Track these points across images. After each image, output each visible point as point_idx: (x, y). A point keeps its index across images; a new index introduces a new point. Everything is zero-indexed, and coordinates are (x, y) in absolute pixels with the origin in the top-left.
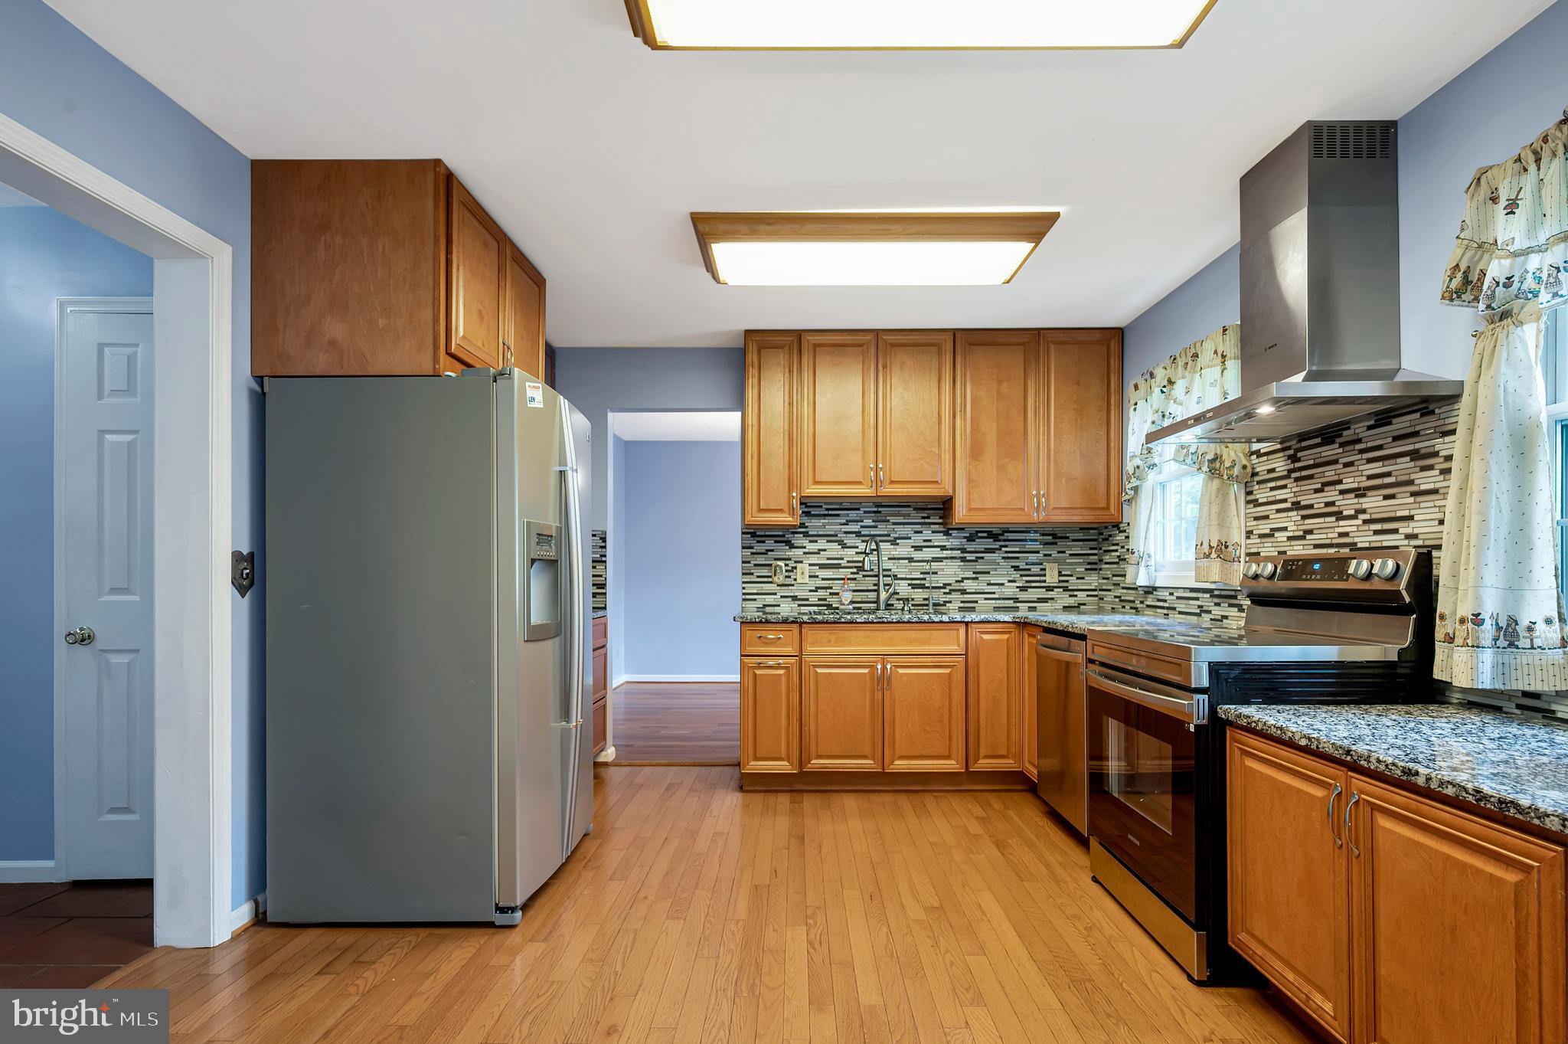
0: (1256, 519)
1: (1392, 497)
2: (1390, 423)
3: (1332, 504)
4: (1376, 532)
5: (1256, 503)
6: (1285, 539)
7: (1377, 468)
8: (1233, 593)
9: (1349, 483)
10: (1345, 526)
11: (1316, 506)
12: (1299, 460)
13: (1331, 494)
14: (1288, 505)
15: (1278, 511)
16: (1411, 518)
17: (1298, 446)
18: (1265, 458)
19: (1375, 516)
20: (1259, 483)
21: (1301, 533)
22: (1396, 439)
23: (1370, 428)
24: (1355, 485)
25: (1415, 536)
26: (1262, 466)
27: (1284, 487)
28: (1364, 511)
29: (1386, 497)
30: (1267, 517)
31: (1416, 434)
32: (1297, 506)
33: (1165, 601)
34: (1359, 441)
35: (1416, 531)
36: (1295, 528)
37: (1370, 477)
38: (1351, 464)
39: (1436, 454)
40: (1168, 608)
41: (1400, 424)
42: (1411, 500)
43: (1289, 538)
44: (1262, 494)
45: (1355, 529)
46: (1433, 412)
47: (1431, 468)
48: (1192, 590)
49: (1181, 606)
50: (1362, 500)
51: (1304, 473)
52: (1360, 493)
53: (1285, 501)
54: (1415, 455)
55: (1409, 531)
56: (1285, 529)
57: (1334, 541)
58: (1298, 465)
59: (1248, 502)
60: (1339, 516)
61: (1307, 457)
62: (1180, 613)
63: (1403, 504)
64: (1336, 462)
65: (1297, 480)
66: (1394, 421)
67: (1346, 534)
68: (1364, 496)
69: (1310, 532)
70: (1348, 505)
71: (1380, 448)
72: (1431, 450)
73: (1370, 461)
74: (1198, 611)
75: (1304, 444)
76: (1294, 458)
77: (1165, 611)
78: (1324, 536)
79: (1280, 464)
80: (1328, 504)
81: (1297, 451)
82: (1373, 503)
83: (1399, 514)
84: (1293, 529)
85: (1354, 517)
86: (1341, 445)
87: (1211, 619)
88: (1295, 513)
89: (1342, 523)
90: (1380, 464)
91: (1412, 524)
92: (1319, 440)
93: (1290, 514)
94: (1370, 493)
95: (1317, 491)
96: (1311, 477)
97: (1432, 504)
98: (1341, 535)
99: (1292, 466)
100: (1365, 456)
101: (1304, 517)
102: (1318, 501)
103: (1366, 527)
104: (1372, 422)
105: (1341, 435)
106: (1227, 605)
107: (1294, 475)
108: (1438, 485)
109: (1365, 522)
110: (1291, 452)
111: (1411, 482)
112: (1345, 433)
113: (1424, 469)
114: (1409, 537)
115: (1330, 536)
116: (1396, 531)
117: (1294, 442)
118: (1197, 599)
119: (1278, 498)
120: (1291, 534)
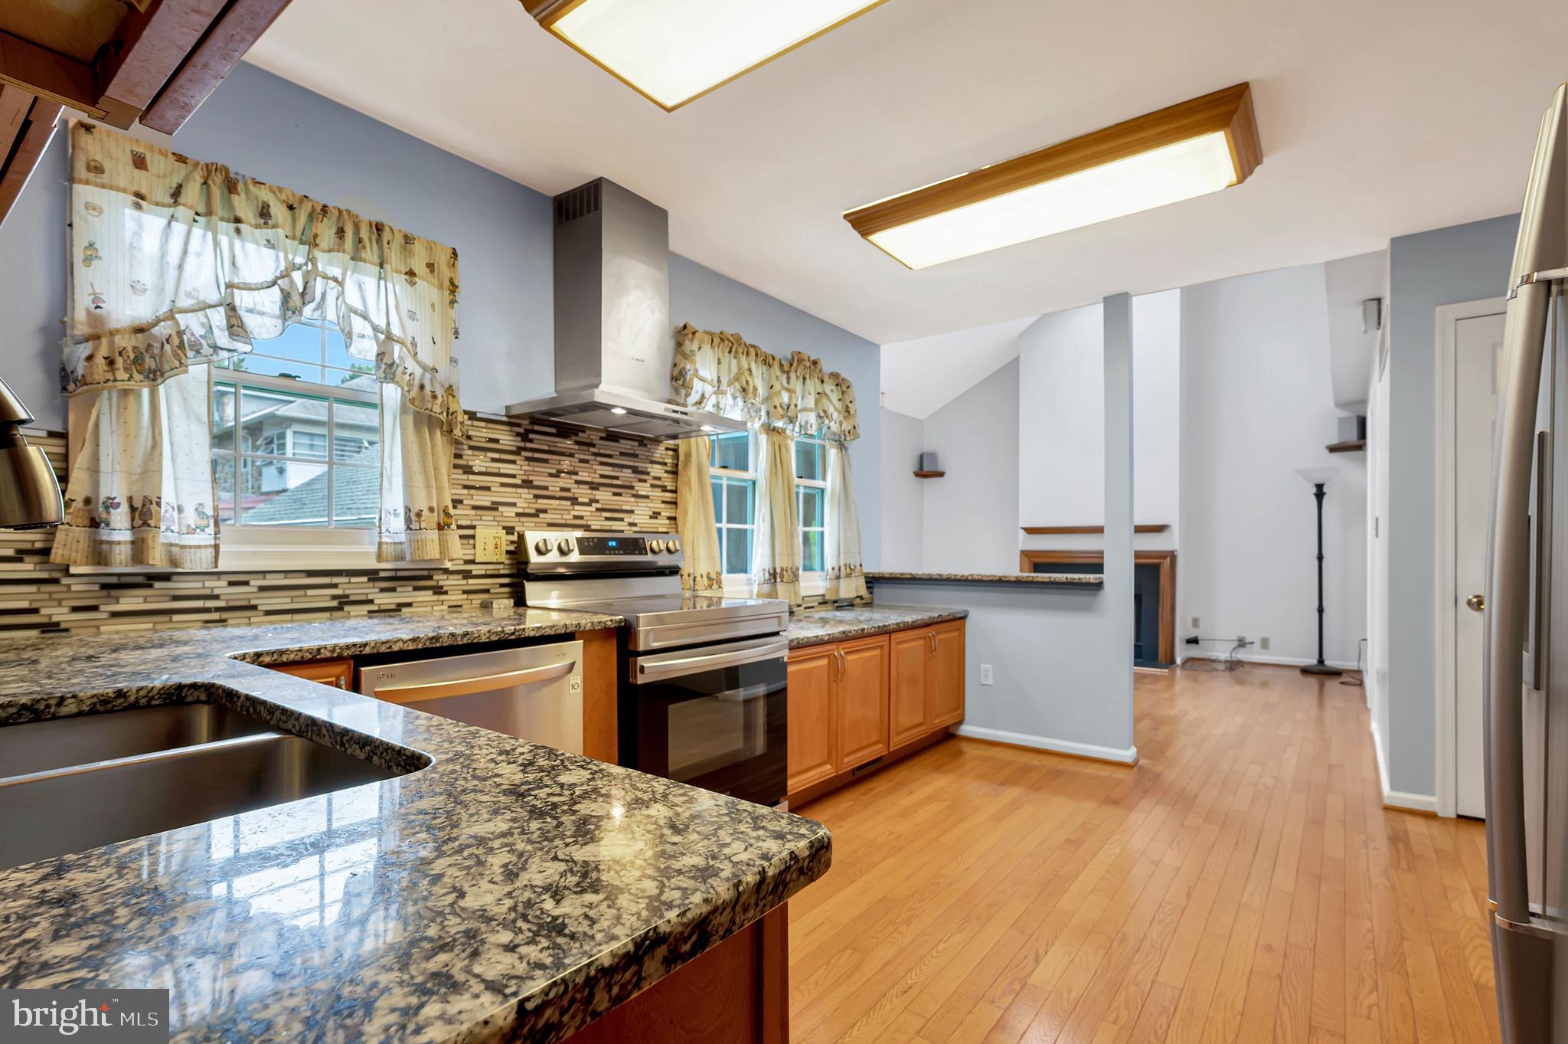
0: (465, 487)
1: (619, 494)
2: (618, 441)
3: (568, 490)
4: (607, 519)
5: (468, 470)
6: (514, 515)
7: (607, 471)
8: (425, 573)
9: (584, 476)
10: (579, 510)
11: (550, 488)
12: (531, 441)
13: (565, 481)
14: (518, 481)
15: (503, 485)
16: (632, 512)
17: (530, 427)
18: (483, 424)
19: (605, 506)
20: (471, 448)
21: (533, 511)
22: (622, 454)
23: (602, 438)
24: (589, 479)
25: (635, 525)
26: (481, 433)
27: (514, 462)
28: (597, 501)
29: (615, 494)
30: (488, 489)
31: (636, 456)
32: (527, 484)
33: (217, 597)
34: (593, 445)
35: (635, 521)
36: (526, 505)
37: (602, 476)
38: (586, 461)
39: (648, 473)
40: (218, 609)
41: (626, 445)
42: (633, 499)
43: (518, 515)
44: (479, 462)
45: (589, 514)
46: (645, 445)
47: (645, 481)
48: (310, 573)
49: (281, 601)
50: (595, 492)
51: (537, 455)
52: (594, 486)
53: (514, 476)
54: (635, 470)
55: (631, 520)
56: (514, 505)
57: (569, 522)
58: (529, 445)
59: (456, 466)
60: (574, 501)
61: (540, 442)
62: (268, 613)
63: (626, 501)
64: (571, 455)
65: (527, 459)
66: (621, 441)
67: (581, 518)
68: (597, 489)
69: (545, 511)
70: (583, 494)
71: (610, 456)
72: (644, 470)
73: (602, 464)
74: (335, 603)
75: (536, 428)
76: (524, 437)
77: (216, 616)
78: (560, 517)
79: (507, 439)
80: (563, 489)
81: (528, 431)
82: (604, 496)
83: (624, 508)
84: (522, 505)
85: (589, 504)
86: (578, 443)
87: (370, 612)
88: (526, 491)
89: (577, 507)
90: (610, 468)
91: (633, 516)
92: (553, 430)
93: (520, 490)
94: (601, 488)
95: (551, 475)
96: (546, 461)
97: (645, 505)
98: (576, 517)
99: (522, 444)
100: (599, 459)
101: (536, 497)
102: (555, 485)
103: (598, 514)
104: (604, 435)
105: (577, 435)
106: (411, 589)
107: (524, 453)
108: (649, 494)
109: (598, 510)
110: (521, 430)
111: (632, 488)
112: (580, 434)
113: (641, 480)
114: (632, 524)
115: (565, 517)
116: (622, 520)
117: (527, 422)
118: (335, 586)
119: (502, 471)
120: (520, 511)
